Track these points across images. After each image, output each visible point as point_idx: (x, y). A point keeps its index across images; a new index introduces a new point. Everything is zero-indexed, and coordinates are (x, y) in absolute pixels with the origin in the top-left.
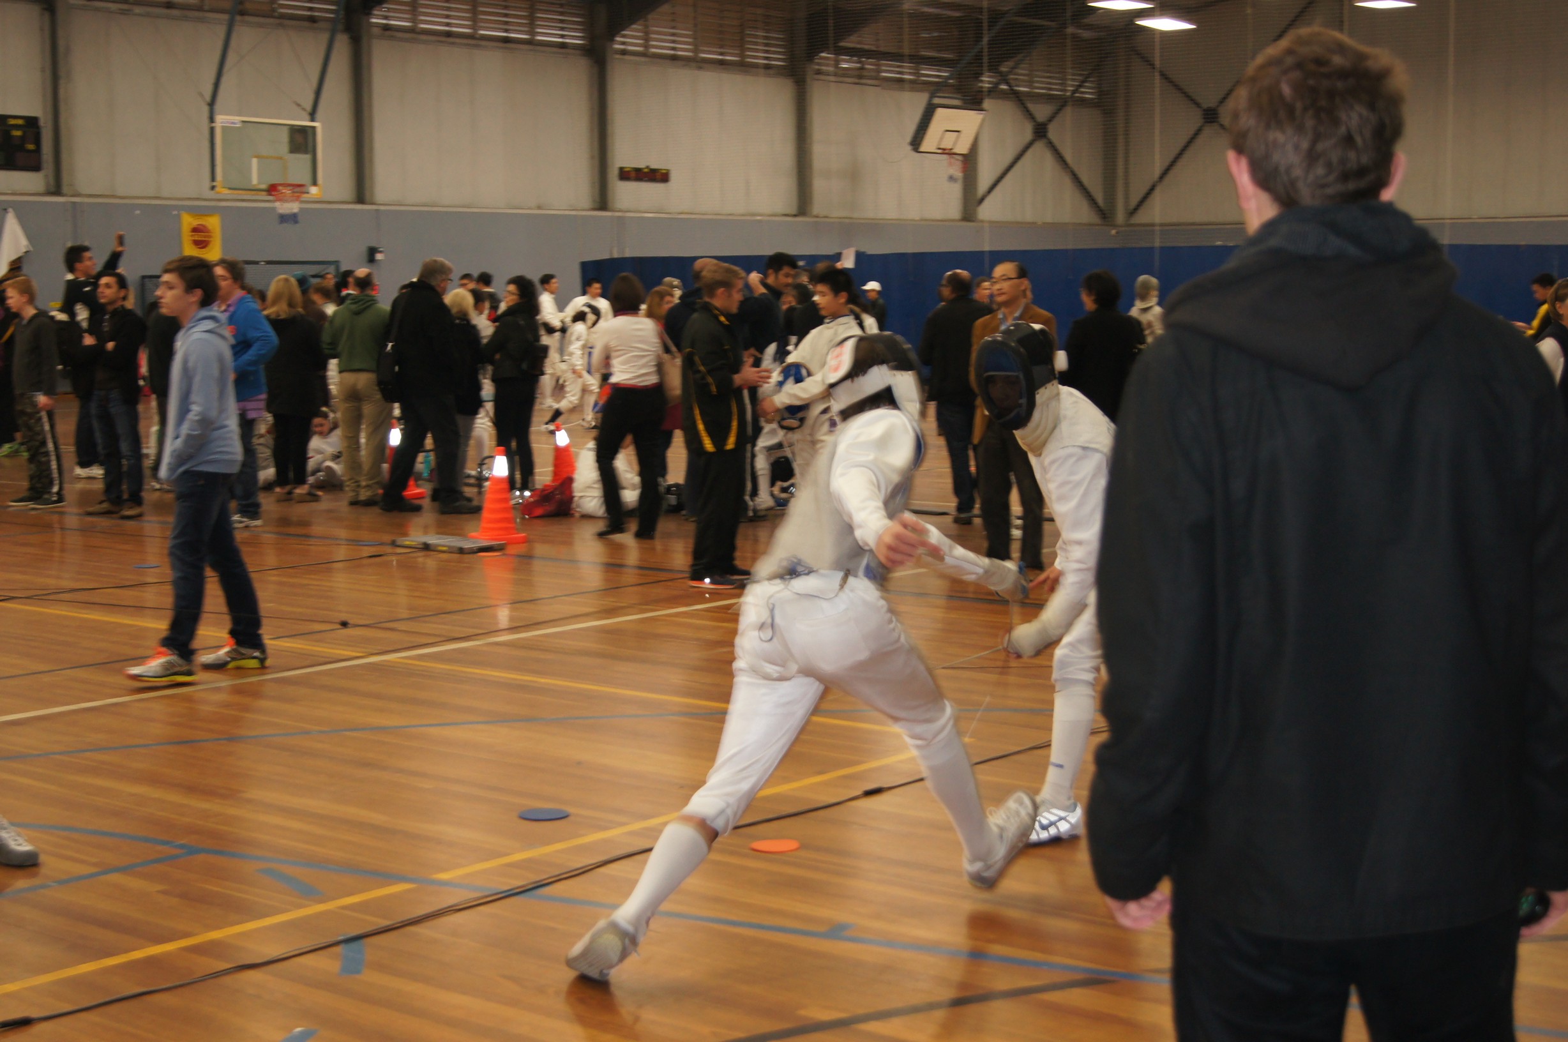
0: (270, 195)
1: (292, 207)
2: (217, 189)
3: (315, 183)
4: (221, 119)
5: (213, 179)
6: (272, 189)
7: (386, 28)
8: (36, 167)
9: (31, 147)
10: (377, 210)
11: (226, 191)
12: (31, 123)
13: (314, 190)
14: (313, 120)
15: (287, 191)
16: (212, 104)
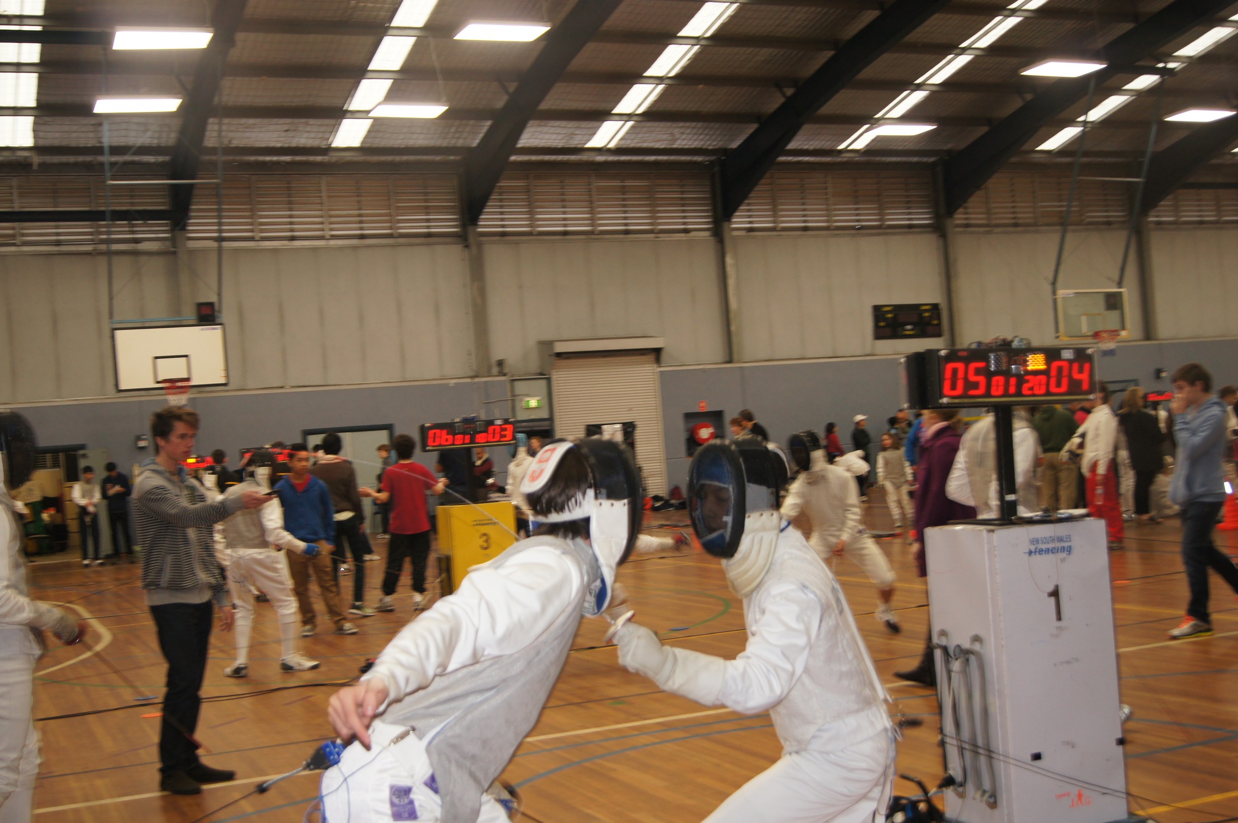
0: (1095, 339)
1: (1110, 345)
2: (1062, 338)
3: (1123, 328)
4: (1061, 293)
5: (1057, 330)
6: (1096, 335)
7: (1159, 223)
8: (939, 335)
9: (935, 322)
10: (1159, 344)
11: (1068, 339)
12: (935, 307)
13: (1124, 333)
14: (1120, 287)
15: (1105, 335)
16: (1054, 283)
